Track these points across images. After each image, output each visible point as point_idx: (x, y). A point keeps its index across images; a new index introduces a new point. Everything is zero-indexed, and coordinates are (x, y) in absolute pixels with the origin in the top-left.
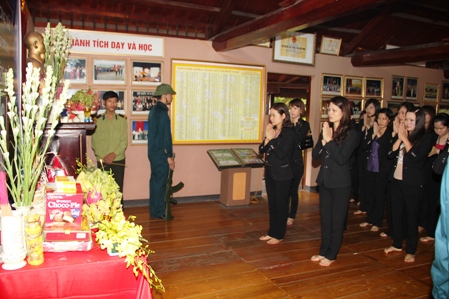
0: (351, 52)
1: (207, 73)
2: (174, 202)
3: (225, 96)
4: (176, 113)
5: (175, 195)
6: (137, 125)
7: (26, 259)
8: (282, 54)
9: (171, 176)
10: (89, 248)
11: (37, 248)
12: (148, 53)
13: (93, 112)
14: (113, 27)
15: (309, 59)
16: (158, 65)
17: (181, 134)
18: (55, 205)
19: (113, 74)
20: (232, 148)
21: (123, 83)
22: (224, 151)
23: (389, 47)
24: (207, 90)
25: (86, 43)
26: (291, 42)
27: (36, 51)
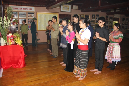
1: (45, 14)
2: (37, 43)
4: (38, 24)
6: (29, 27)
8: (63, 10)
9: (37, 37)
10: (14, 44)
12: (31, 11)
14: (23, 4)
15: (70, 11)
16: (34, 13)
17: (39, 28)
18: (9, 37)
19: (23, 15)
21: (26, 17)
23: (91, 7)
24: (45, 18)
25: (17, 9)
26: (65, 7)
27: (6, 12)
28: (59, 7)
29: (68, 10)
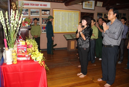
0: (106, 6)
1: (63, 12)
2: (54, 49)
3: (68, 19)
4: (54, 24)
5: (54, 47)
6: (43, 28)
7: (12, 62)
8: (85, 7)
9: (53, 42)
10: (29, 59)
11: (15, 59)
12: (46, 7)
13: (30, 24)
15: (93, 8)
16: (49, 10)
17: (56, 31)
18: (20, 48)
19: (36, 13)
20: (70, 34)
21: (39, 16)
22: (68, 35)
23: (117, 4)
24: (63, 17)
25: (28, 4)
26: (88, 3)
27: (14, 7)
28: (81, 4)
29: (92, 7)
